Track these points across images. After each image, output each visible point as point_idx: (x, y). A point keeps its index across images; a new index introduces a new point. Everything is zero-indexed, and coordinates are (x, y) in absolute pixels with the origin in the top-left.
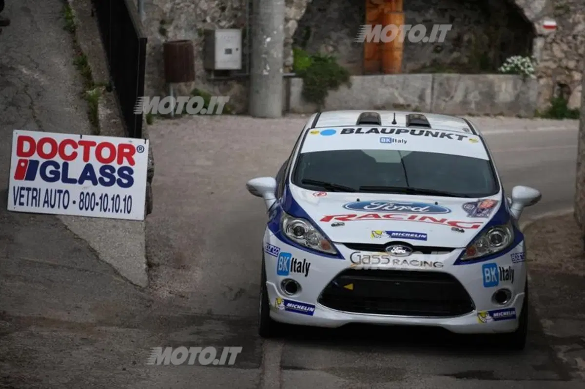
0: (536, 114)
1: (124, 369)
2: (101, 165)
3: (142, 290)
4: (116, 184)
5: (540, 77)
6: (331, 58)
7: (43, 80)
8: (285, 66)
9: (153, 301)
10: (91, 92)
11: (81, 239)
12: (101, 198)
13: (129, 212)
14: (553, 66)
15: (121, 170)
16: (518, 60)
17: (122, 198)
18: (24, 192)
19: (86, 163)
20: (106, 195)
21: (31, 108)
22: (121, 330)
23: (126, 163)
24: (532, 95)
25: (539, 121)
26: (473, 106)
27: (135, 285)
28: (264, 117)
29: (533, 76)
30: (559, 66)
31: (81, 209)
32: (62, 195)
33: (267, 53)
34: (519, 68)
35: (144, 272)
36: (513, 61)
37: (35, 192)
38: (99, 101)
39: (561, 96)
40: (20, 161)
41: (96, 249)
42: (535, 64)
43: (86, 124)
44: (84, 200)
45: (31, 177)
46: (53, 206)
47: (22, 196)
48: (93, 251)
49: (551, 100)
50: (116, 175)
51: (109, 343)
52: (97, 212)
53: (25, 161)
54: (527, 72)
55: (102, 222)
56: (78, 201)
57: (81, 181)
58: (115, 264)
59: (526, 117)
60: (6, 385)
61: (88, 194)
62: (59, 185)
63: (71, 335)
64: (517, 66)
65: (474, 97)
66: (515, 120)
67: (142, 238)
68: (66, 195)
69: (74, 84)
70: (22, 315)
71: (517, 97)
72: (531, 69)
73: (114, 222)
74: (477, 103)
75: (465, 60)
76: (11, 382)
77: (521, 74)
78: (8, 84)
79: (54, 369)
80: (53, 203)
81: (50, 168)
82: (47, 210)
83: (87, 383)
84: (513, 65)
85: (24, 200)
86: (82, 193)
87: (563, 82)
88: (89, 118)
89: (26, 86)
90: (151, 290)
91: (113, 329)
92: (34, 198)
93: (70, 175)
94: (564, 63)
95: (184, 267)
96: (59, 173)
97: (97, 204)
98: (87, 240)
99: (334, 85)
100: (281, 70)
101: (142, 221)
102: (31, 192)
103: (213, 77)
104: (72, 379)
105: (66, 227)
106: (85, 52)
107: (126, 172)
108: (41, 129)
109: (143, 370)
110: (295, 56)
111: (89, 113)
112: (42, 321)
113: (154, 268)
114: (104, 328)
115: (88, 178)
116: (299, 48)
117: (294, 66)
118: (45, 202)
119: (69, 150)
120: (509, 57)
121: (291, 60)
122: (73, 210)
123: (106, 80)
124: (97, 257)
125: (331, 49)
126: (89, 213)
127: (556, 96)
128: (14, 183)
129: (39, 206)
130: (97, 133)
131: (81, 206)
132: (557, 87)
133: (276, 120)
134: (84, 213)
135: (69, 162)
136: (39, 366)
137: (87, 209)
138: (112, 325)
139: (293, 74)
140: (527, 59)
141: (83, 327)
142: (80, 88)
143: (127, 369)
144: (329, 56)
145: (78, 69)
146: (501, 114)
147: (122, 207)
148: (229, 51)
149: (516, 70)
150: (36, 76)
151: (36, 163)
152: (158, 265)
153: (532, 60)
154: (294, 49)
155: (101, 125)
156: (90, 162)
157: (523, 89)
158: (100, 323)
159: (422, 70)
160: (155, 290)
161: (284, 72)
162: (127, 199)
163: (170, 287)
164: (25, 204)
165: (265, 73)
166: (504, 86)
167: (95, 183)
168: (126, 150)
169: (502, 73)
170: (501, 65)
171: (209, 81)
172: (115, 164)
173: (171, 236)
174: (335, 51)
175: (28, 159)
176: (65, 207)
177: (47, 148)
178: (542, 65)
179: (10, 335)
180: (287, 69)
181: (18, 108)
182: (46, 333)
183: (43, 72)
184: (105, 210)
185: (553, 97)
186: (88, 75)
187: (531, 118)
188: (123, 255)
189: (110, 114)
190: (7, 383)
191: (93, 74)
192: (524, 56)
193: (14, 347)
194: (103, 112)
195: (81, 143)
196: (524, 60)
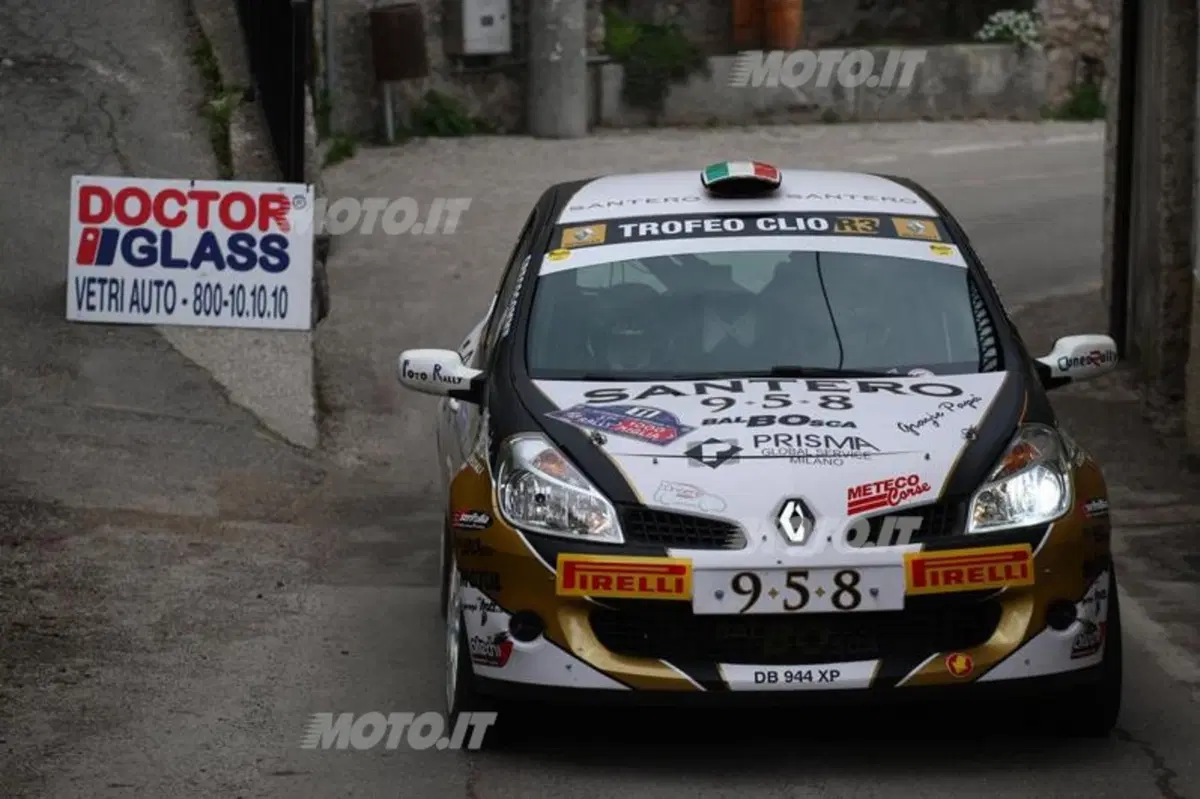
0: (1044, 113)
1: (260, 596)
2: (230, 233)
3: (307, 454)
4: (258, 267)
5: (1049, 48)
6: (673, 26)
7: (134, 86)
8: (590, 44)
9: (324, 473)
10: (218, 104)
11: (198, 368)
12: (232, 292)
13: (283, 316)
14: (1073, 26)
15: (266, 242)
16: (1009, 18)
17: (270, 291)
18: (95, 287)
19: (202, 232)
20: (241, 287)
21: (110, 135)
22: (264, 527)
23: (274, 228)
24: (1037, 79)
25: (1051, 125)
26: (931, 102)
27: (295, 446)
28: (555, 137)
29: (1038, 47)
30: (1084, 26)
31: (197, 313)
32: (162, 289)
33: (557, 21)
34: (1011, 32)
35: (311, 422)
36: (1000, 19)
37: (114, 287)
38: (232, 119)
39: (1089, 78)
40: (86, 232)
41: (225, 383)
42: (1039, 23)
43: (209, 160)
44: (202, 298)
45: (106, 259)
46: (146, 310)
47: (91, 294)
48: (218, 388)
49: (1071, 87)
50: (258, 251)
51: (238, 551)
52: (226, 318)
53: (95, 232)
54: (1025, 40)
55: (235, 334)
56: (191, 299)
57: (195, 264)
58: (258, 409)
59: (1027, 120)
60: (45, 631)
61: (208, 286)
62: (157, 271)
63: (174, 538)
64: (1007, 29)
65: (932, 85)
66: (1007, 126)
67: (308, 363)
68: (170, 289)
69: (189, 90)
70: (89, 506)
71: (1010, 83)
72: (1032, 32)
73: (257, 336)
74: (938, 97)
75: (916, 22)
76: (54, 627)
77: (1016, 43)
78: (69, 93)
79: (134, 600)
80: (146, 304)
81: (140, 242)
82: (136, 317)
83: (190, 622)
84: (1000, 28)
85: (95, 301)
86: (198, 285)
87: (1092, 55)
88: (215, 149)
89: (103, 96)
90: (324, 454)
91: (248, 526)
92: (113, 296)
93: (176, 254)
94: (1092, 19)
95: (390, 411)
96: (154, 250)
97: (226, 304)
98: (210, 368)
99: (680, 75)
100: (583, 52)
101: (308, 331)
102: (106, 287)
103: (461, 68)
104: (163, 617)
105: (171, 346)
106: (208, 32)
107: (275, 245)
108: (127, 172)
109: (295, 596)
110: (608, 26)
111: (213, 141)
112: (123, 517)
113: (335, 414)
114: (232, 524)
115: (207, 258)
116: (615, 11)
117: (606, 43)
118: (134, 303)
119: (171, 208)
120: (993, 12)
121: (600, 32)
122: (184, 315)
123: (245, 81)
124: (226, 398)
125: (673, 9)
126: (211, 320)
127: (1080, 79)
128: (77, 272)
129: (122, 309)
130: (228, 176)
131: (198, 308)
132: (1082, 64)
133: (578, 142)
134: (203, 320)
135: (174, 231)
136: (108, 596)
137: (208, 313)
138: (247, 518)
139: (605, 58)
140: (1025, 16)
141: (195, 523)
142: (199, 97)
143: (265, 596)
144: (670, 23)
145: (195, 62)
146: (983, 115)
147: (270, 307)
148: (487, 21)
149: (1007, 35)
150: (120, 78)
151: (115, 233)
152: (342, 409)
153: (1034, 17)
154: (606, 13)
155: (235, 161)
156: (208, 229)
157: (1020, 68)
158: (226, 515)
159: (840, 41)
160: (332, 453)
161: (589, 54)
162: (279, 291)
163: (360, 447)
164: (98, 308)
165: (555, 57)
166: (985, 65)
167: (220, 266)
168: (274, 206)
169: (980, 41)
170: (980, 27)
171: (454, 75)
172: (254, 230)
173: (374, 357)
174: (679, 13)
175: (101, 226)
176: (170, 311)
177: (133, 207)
178: (1051, 25)
179: (64, 542)
180: (594, 50)
181: (87, 135)
182: (128, 537)
183: (132, 70)
184: (240, 314)
185: (1074, 83)
186: (214, 75)
187: (1035, 121)
188: (273, 394)
189: (253, 141)
190: (46, 627)
191: (223, 70)
192: (1019, 10)
193: (66, 564)
194: (239, 138)
195: (193, 195)
196: (1020, 17)
